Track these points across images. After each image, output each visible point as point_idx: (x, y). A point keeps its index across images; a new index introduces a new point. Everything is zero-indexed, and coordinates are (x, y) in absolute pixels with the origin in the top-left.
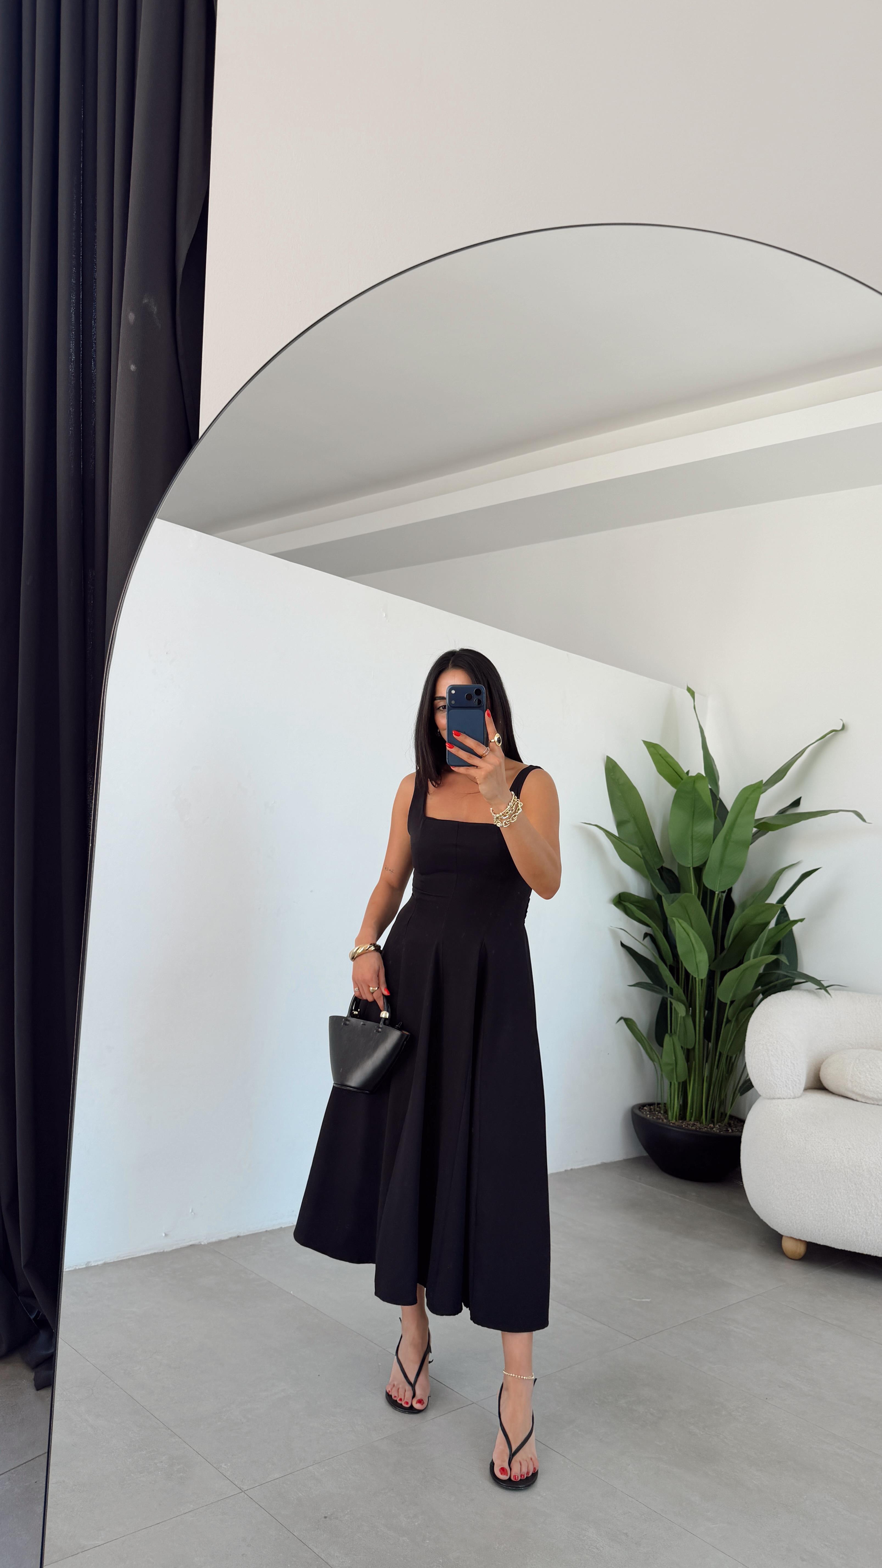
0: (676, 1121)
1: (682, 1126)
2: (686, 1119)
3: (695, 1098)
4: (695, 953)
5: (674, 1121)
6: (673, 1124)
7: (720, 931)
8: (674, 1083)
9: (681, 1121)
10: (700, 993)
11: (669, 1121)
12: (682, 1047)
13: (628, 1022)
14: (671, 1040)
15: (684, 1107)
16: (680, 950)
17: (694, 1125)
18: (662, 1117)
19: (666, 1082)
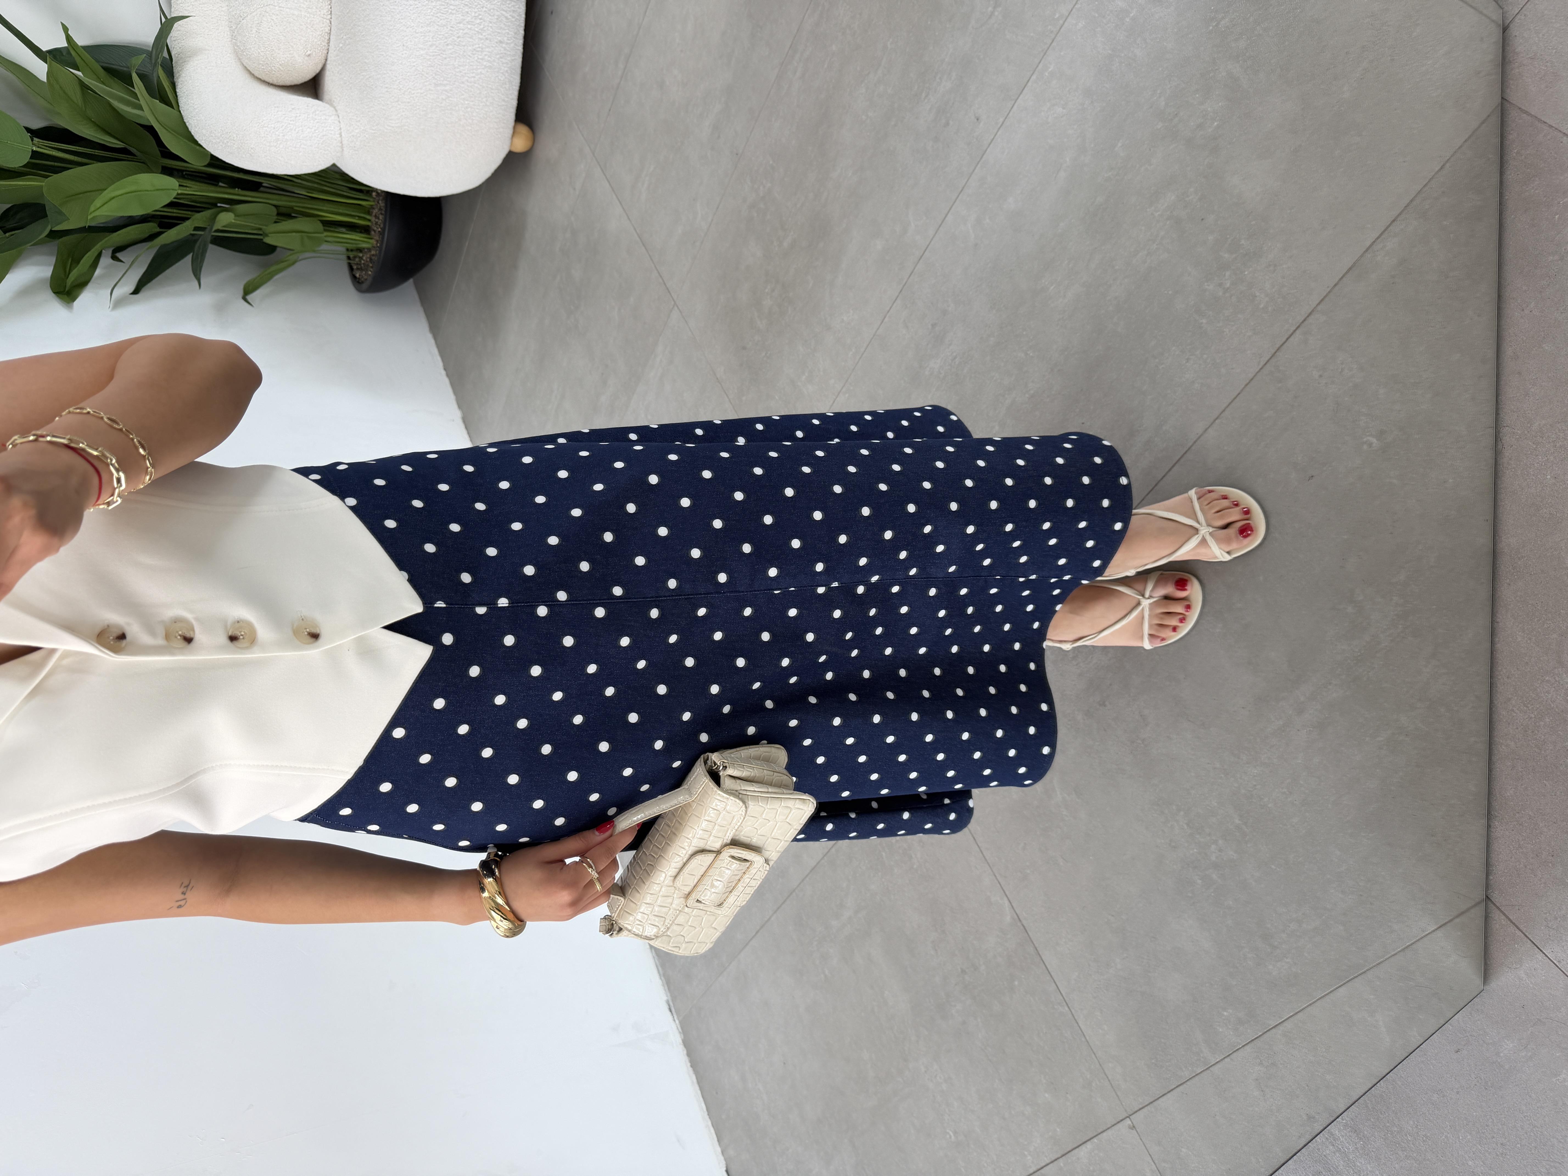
0: (371, 239)
1: (379, 231)
2: (368, 226)
3: (341, 211)
4: (140, 191)
5: (373, 242)
6: (377, 241)
7: (96, 151)
8: (326, 236)
9: (373, 233)
10: (197, 190)
11: (374, 247)
12: (276, 222)
13: (247, 292)
14: (270, 235)
15: (352, 227)
16: (137, 211)
17: (376, 216)
18: (368, 256)
19: (325, 247)
